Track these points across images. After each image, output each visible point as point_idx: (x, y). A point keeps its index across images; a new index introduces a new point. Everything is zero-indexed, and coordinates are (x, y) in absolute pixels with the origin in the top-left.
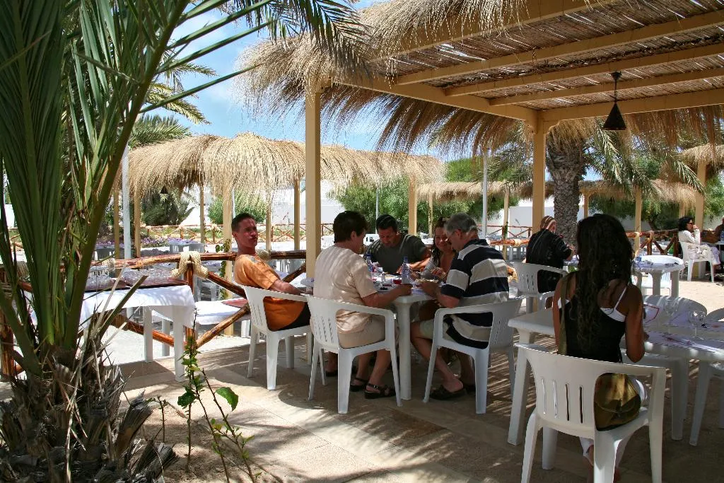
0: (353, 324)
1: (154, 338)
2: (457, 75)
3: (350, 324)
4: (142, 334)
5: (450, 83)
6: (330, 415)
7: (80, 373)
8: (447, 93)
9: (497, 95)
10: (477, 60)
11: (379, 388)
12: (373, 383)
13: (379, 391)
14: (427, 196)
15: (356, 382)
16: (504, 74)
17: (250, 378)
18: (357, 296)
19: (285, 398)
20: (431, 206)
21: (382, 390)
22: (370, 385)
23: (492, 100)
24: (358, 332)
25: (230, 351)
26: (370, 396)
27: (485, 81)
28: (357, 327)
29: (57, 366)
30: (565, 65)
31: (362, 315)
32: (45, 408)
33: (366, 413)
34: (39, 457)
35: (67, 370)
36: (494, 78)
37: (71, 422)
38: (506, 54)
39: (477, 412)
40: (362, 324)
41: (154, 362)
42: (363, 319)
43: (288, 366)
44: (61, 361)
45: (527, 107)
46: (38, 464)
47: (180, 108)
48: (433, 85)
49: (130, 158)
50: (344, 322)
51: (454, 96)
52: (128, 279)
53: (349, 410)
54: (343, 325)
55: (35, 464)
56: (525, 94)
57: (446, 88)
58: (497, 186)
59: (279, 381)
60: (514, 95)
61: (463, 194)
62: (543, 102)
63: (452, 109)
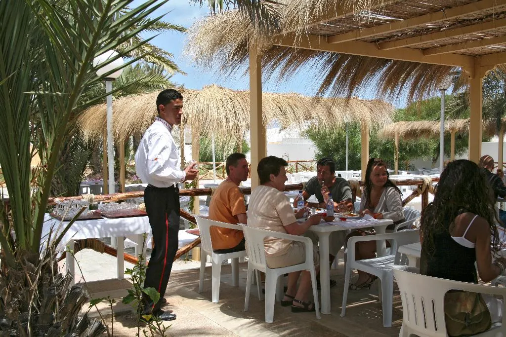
0: (277, 248)
1: (125, 259)
2: (386, 33)
3: (276, 247)
4: (116, 256)
5: (381, 39)
6: (258, 323)
7: (40, 269)
8: (381, 47)
9: (430, 46)
10: (397, 21)
11: (304, 304)
12: (299, 300)
13: (303, 306)
14: (393, 134)
15: (285, 299)
16: (428, 29)
17: (200, 293)
18: (280, 224)
19: (225, 309)
20: (396, 143)
21: (306, 305)
22: (296, 301)
23: (425, 51)
24: (282, 255)
25: (189, 272)
26: (296, 310)
27: (413, 36)
28: (280, 251)
29: (27, 263)
30: (481, 19)
31: (285, 241)
32: (18, 289)
33: (289, 323)
34: (13, 320)
35: (33, 265)
36: (420, 33)
37: (33, 297)
38: (421, 14)
39: (384, 326)
40: (285, 248)
41: (125, 279)
42: (286, 245)
43: (233, 285)
44: (29, 260)
45: (463, 54)
46: (12, 325)
47: (158, 61)
48: (366, 41)
49: (113, 107)
50: (270, 247)
51: (385, 50)
52: (103, 211)
53: (274, 320)
54: (268, 249)
55: (11, 324)
56: (456, 44)
57: (380, 43)
58: (460, 123)
59: (222, 296)
60: (445, 45)
61: (426, 132)
62: (477, 49)
63: (387, 61)
